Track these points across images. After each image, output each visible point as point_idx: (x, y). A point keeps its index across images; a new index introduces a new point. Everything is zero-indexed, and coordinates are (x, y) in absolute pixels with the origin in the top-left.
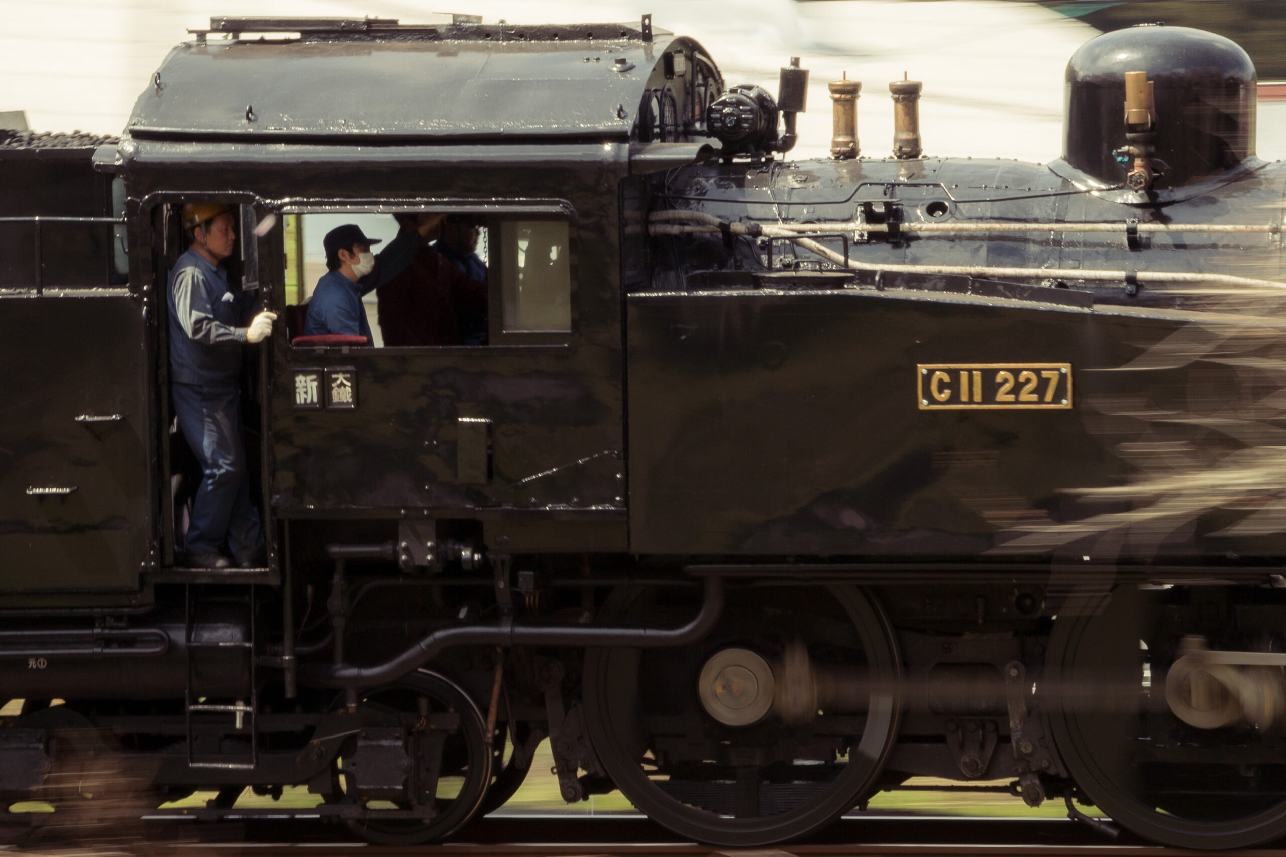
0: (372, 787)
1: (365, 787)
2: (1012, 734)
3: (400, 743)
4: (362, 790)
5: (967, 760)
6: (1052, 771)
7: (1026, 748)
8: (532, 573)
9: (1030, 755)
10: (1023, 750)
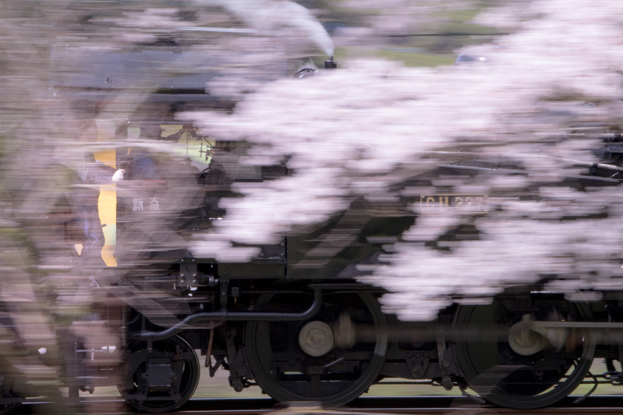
0: (156, 386)
1: (153, 386)
2: (439, 358)
3: (169, 365)
4: (151, 387)
5: (416, 370)
6: (457, 375)
7: (446, 364)
8: (238, 288)
9: (447, 367)
10: (445, 365)
